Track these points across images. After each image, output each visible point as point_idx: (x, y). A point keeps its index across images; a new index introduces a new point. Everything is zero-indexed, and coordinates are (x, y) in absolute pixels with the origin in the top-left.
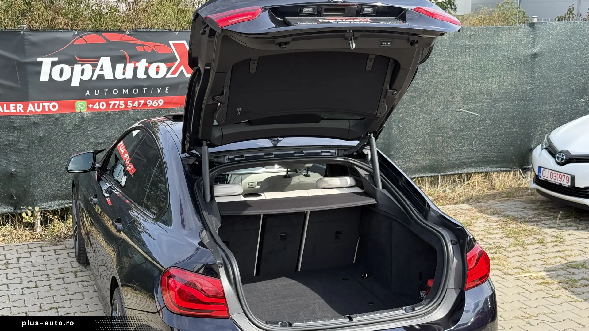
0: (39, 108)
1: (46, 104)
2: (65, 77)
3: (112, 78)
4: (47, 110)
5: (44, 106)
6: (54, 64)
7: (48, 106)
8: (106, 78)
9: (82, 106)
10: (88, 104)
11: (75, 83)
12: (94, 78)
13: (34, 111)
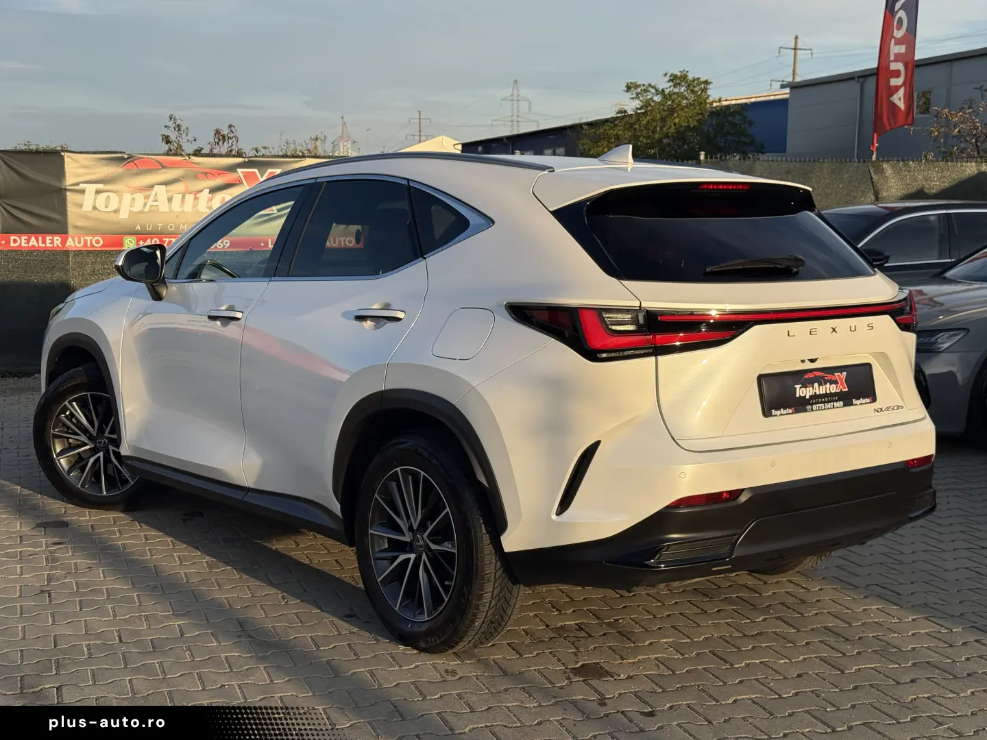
0: (79, 242)
1: (89, 239)
2: (112, 207)
3: (168, 210)
4: (89, 245)
5: (86, 241)
6: (98, 192)
7: (91, 241)
8: (161, 210)
9: (131, 242)
10: (138, 241)
11: (124, 215)
12: (147, 209)
13: (73, 245)
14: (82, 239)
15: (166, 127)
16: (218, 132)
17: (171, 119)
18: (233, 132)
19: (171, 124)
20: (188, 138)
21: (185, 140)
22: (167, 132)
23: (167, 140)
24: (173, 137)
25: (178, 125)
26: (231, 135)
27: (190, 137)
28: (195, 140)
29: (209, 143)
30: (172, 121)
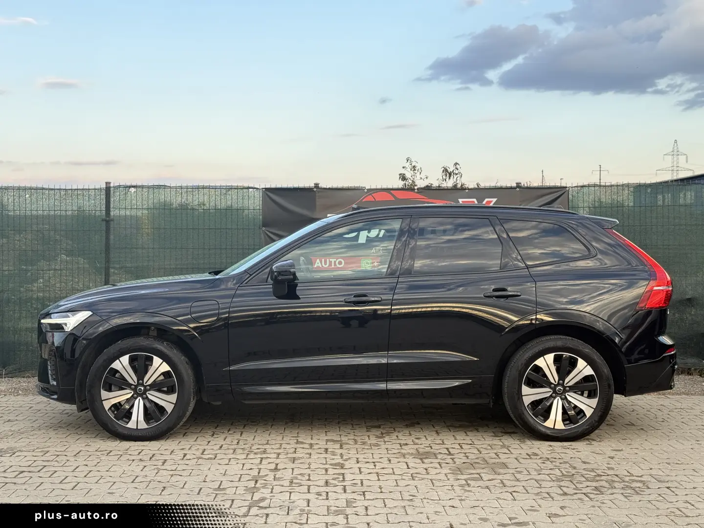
0: (325, 264)
1: (333, 260)
4: (333, 265)
5: (331, 262)
7: (335, 262)
11: (362, 240)
13: (321, 266)
14: (328, 260)
15: (403, 167)
16: (445, 170)
17: (408, 161)
18: (458, 169)
19: (407, 165)
20: (421, 176)
21: (418, 177)
22: (403, 171)
23: (403, 177)
24: (408, 175)
25: (414, 167)
26: (457, 172)
27: (423, 176)
28: (427, 178)
29: (438, 180)
30: (408, 163)
